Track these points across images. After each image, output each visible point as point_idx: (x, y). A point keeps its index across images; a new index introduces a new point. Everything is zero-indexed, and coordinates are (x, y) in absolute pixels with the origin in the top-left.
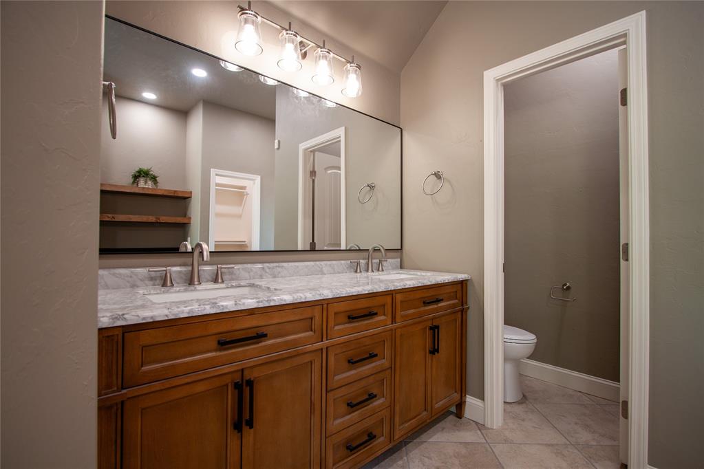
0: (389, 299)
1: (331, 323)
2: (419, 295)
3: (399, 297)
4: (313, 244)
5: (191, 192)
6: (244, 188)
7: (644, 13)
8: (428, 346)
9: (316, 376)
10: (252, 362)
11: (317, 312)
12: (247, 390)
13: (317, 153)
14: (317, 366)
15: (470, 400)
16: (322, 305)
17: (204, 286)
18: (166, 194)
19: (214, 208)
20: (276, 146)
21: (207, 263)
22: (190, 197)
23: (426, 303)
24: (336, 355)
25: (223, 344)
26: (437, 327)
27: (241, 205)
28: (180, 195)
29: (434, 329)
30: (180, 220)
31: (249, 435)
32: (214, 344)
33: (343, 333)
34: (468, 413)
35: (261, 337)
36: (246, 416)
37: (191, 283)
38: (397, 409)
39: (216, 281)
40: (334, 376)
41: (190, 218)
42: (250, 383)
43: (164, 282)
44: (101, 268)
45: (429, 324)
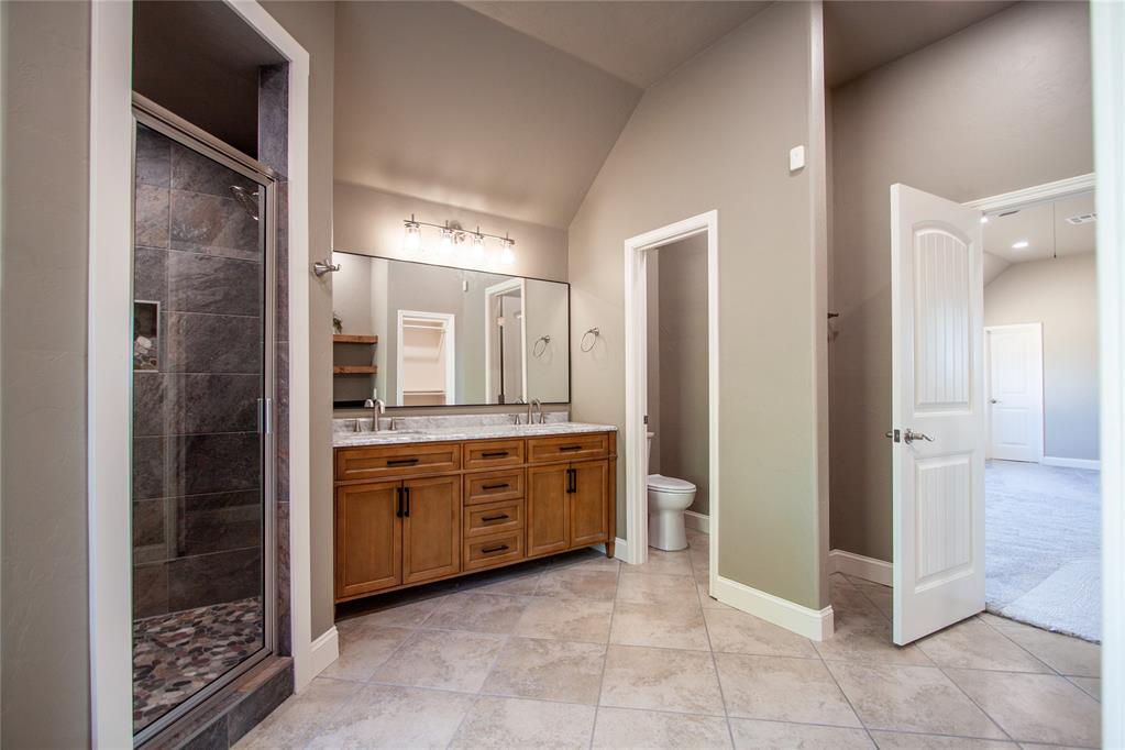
0: (521, 443)
1: (468, 457)
2: (554, 442)
3: (531, 443)
4: (501, 397)
5: (377, 337)
6: (440, 325)
7: (715, 211)
8: (566, 486)
9: (455, 494)
10: (408, 477)
11: (455, 450)
12: (405, 494)
13: (504, 298)
14: (456, 487)
15: (618, 541)
16: (461, 444)
17: (383, 432)
18: (350, 340)
19: (403, 350)
20: (465, 288)
21: (383, 416)
22: (376, 343)
23: (562, 449)
24: (472, 481)
25: (390, 463)
26: (575, 471)
27: (437, 345)
28: (366, 341)
29: (572, 472)
30: (365, 370)
31: (407, 521)
32: (385, 463)
33: (477, 465)
34: (618, 554)
35: (414, 461)
36: (405, 510)
37: (373, 429)
38: (531, 532)
39: (391, 429)
40: (471, 495)
41: (376, 367)
42: (407, 490)
43: (355, 428)
44: (335, 418)
45: (568, 467)
